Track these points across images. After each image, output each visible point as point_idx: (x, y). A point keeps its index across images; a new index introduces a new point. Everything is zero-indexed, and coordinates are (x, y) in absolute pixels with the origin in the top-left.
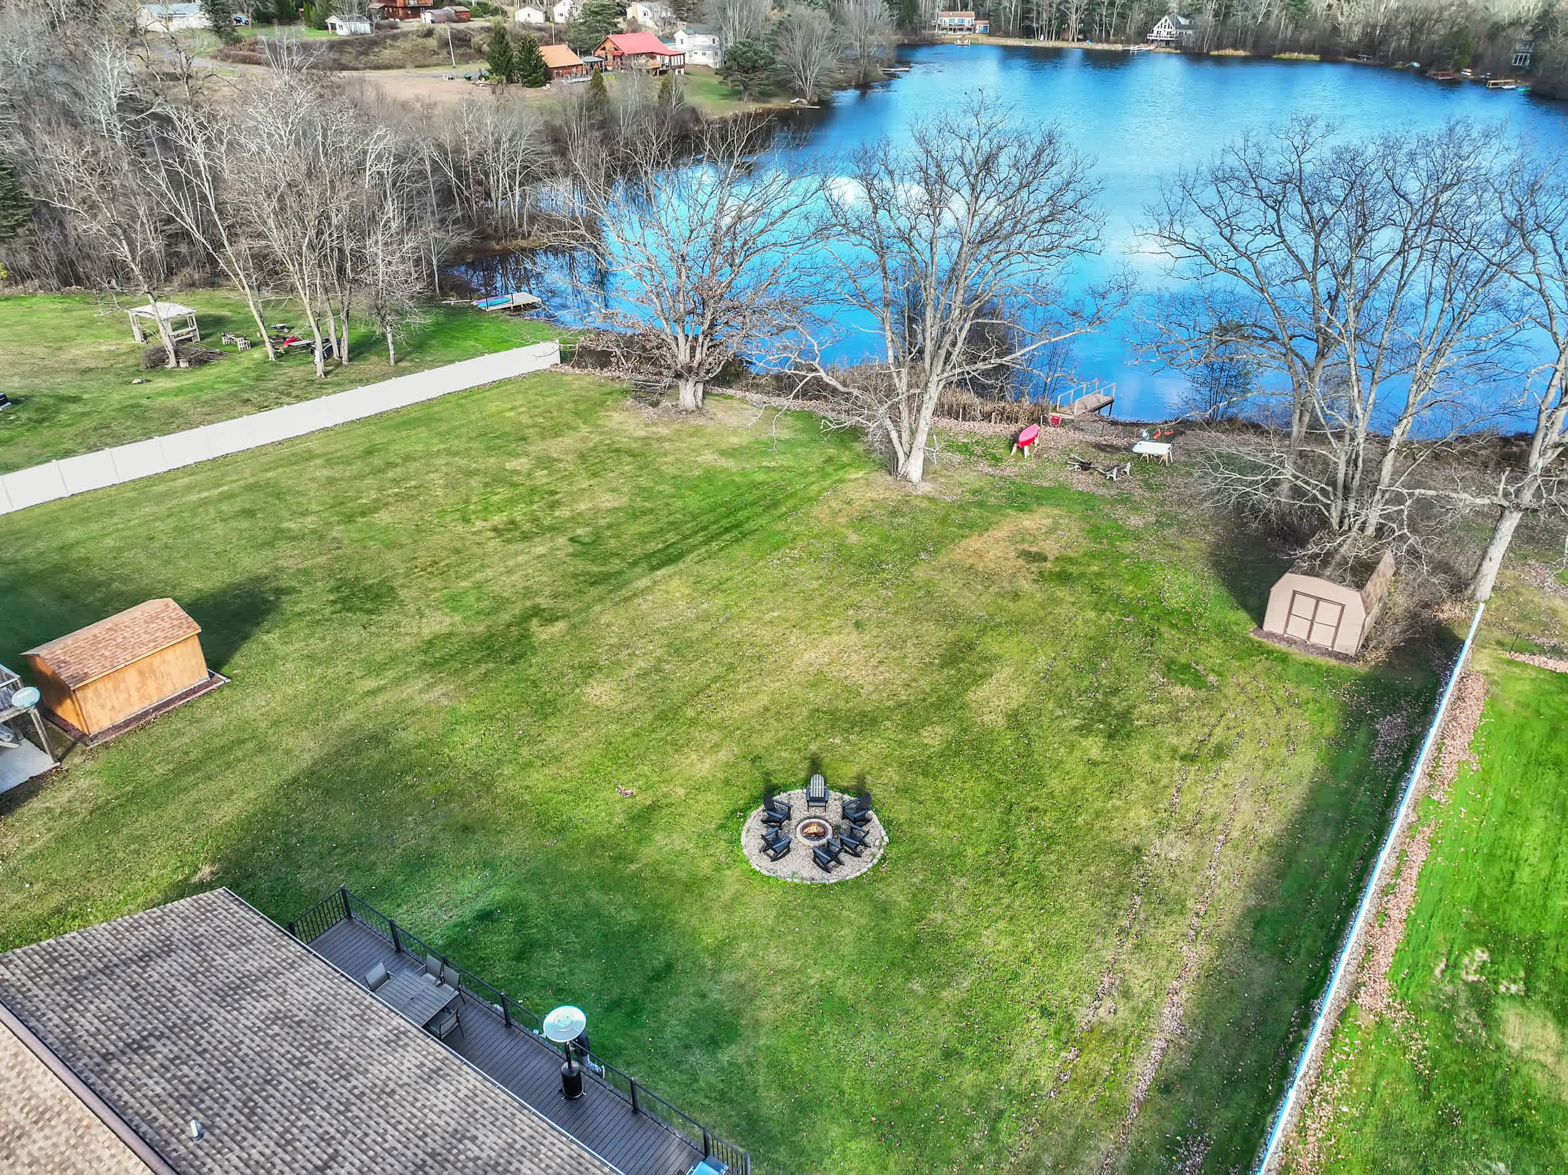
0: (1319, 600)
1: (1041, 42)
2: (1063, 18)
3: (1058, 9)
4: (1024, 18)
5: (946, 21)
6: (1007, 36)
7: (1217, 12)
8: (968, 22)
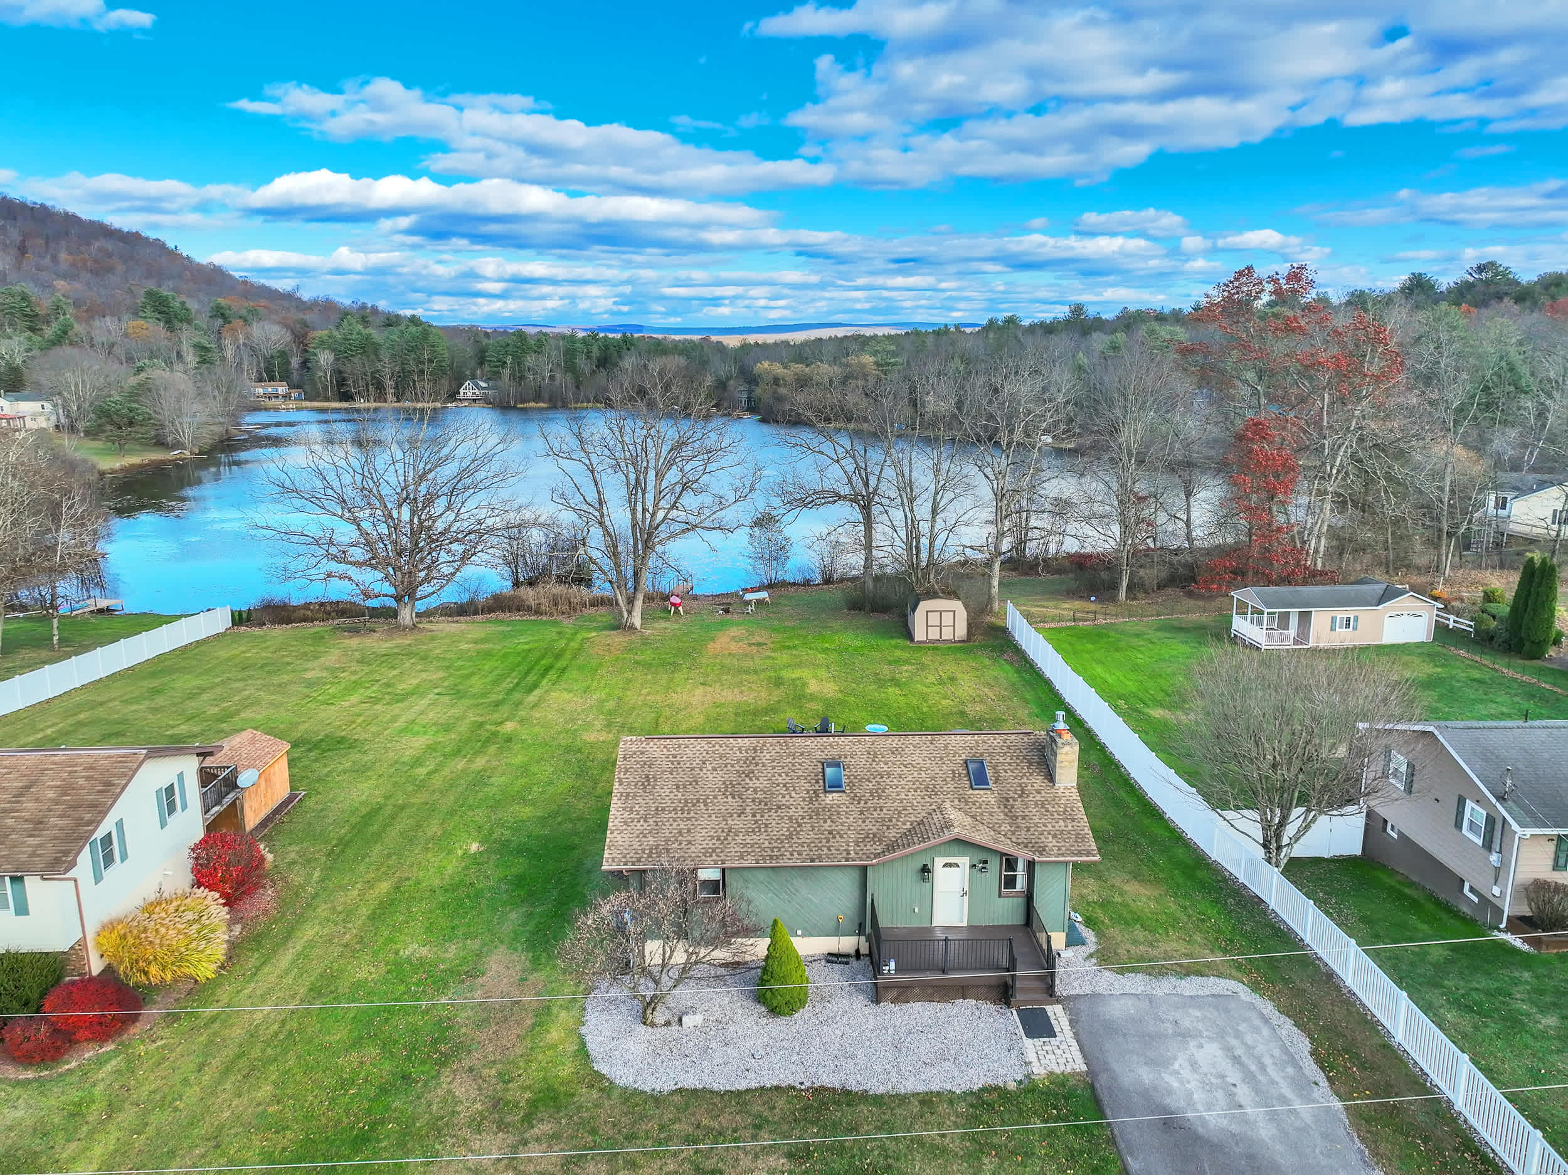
0: (941, 612)
1: (362, 404)
2: (379, 385)
4: (340, 385)
5: (260, 391)
6: (327, 400)
7: (512, 376)
8: (282, 390)
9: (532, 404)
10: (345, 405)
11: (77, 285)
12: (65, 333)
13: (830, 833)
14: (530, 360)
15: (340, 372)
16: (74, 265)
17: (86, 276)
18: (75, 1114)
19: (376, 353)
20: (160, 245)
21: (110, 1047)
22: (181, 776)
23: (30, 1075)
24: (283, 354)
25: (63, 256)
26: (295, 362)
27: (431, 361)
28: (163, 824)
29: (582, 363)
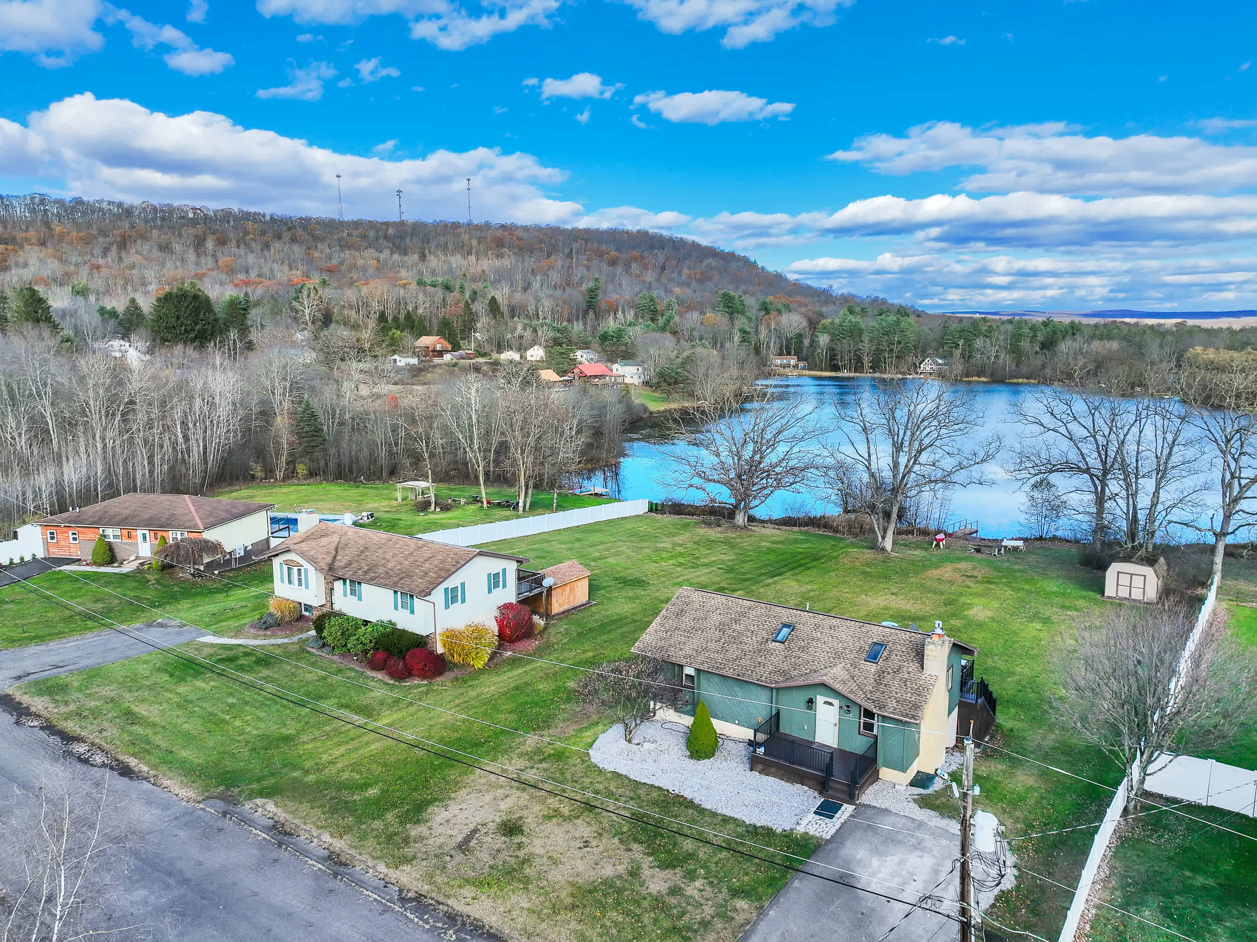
0: (1132, 575)
1: (845, 374)
2: (859, 360)
3: (855, 354)
4: (831, 359)
5: (778, 362)
6: (822, 370)
7: (963, 355)
8: (793, 362)
9: (975, 379)
10: (833, 374)
11: (687, 290)
12: (669, 322)
13: (759, 663)
14: (979, 343)
15: (833, 350)
16: (689, 277)
17: (694, 284)
18: (397, 701)
19: (860, 336)
20: (745, 260)
21: (425, 682)
22: (504, 570)
23: (392, 682)
24: (800, 336)
25: (685, 271)
26: (806, 342)
27: (899, 342)
28: (490, 591)
29: (1025, 344)
